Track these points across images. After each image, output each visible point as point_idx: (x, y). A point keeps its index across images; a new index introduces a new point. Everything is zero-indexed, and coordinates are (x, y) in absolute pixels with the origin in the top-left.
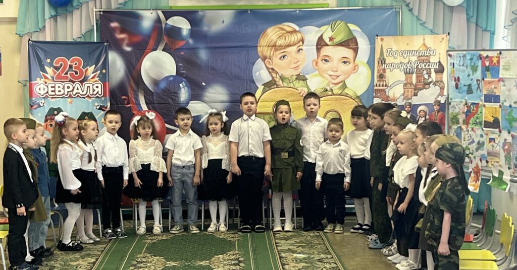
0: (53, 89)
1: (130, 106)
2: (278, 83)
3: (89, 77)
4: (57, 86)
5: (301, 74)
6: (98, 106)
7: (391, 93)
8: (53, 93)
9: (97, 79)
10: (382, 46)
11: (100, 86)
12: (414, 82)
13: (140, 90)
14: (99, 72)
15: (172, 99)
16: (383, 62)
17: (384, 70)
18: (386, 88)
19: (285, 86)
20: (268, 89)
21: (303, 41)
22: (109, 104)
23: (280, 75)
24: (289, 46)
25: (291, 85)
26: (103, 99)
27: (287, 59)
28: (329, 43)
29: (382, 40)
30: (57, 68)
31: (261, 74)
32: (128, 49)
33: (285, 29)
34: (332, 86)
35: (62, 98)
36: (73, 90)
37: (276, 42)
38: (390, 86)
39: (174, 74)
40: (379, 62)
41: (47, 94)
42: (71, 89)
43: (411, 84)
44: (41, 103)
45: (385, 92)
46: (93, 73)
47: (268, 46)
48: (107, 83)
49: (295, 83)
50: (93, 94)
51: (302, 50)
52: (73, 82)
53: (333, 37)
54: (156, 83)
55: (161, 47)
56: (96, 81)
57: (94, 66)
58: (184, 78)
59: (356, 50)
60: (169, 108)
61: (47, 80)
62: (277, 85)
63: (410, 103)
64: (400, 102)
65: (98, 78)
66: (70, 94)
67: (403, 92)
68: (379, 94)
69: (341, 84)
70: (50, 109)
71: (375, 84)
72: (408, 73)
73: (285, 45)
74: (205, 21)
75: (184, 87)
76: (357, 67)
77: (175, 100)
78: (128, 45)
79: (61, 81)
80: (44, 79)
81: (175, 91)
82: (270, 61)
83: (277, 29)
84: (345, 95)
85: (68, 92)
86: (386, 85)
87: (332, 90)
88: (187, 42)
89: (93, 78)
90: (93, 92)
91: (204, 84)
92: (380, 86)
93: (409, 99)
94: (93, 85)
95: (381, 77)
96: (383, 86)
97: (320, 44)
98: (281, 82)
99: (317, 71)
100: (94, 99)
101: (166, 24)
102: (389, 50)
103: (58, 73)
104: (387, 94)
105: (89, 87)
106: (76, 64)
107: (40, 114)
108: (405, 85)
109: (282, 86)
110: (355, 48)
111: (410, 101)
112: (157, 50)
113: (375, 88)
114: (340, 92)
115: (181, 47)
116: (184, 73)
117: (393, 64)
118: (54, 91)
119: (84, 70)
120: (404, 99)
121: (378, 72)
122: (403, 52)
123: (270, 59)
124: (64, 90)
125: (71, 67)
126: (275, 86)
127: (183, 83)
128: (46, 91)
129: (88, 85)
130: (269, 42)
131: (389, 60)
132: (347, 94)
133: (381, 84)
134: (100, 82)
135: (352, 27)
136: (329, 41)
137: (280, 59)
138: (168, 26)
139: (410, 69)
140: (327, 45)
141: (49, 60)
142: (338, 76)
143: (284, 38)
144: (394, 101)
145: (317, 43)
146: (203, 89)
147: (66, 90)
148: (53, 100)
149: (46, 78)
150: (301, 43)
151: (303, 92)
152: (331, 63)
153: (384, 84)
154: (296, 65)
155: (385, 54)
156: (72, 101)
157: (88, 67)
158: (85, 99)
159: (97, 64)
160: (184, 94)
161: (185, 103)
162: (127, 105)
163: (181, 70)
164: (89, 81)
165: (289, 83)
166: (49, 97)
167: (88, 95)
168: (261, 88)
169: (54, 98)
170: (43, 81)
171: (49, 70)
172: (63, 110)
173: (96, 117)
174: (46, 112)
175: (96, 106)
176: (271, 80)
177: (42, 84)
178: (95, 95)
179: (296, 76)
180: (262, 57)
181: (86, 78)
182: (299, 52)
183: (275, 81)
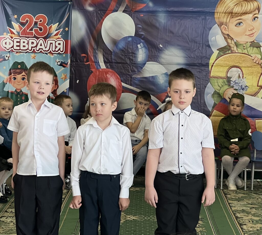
0: (18, 44)
1: (89, 64)
2: (232, 49)
3: (52, 34)
4: (22, 41)
5: (255, 41)
6: (59, 62)
8: (18, 48)
9: (59, 36)
11: (62, 43)
13: (99, 49)
14: (62, 29)
15: (129, 58)
19: (239, 52)
20: (223, 54)
21: (259, 9)
22: (69, 61)
23: (235, 41)
24: (246, 13)
25: (245, 51)
26: (64, 56)
27: (243, 26)
30: (23, 24)
31: (217, 39)
32: (90, 9)
35: (26, 52)
37: (233, 9)
39: (133, 35)
41: (12, 49)
44: (7, 56)
47: (225, 13)
48: (69, 41)
49: (249, 49)
50: (55, 51)
51: (257, 17)
54: (115, 42)
55: (122, 8)
56: (59, 38)
58: (143, 39)
60: (126, 67)
61: (13, 35)
62: (232, 51)
65: (61, 36)
66: (34, 49)
70: (14, 63)
73: (241, 12)
75: (142, 48)
77: (132, 60)
78: (91, 5)
79: (26, 37)
80: (10, 34)
81: (133, 52)
82: (226, 27)
88: (147, 6)
91: (161, 46)
98: (235, 48)
100: (56, 55)
103: (23, 28)
105: (52, 43)
106: (41, 21)
107: (4, 68)
109: (237, 52)
112: (118, 11)
115: (140, 9)
116: (142, 35)
119: (48, 27)
124: (28, 45)
125: (36, 23)
126: (230, 52)
127: (141, 44)
130: (226, 8)
134: (62, 40)
137: (236, 26)
141: (16, 16)
143: (241, 5)
146: (160, 50)
147: (31, 45)
150: (257, 12)
151: (256, 59)
154: (251, 32)
156: (35, 56)
157: (52, 24)
158: (47, 55)
159: (60, 22)
160: (141, 55)
161: (141, 63)
162: (86, 62)
163: (140, 32)
164: (52, 38)
165: (243, 50)
166: (14, 52)
167: (51, 51)
168: (216, 52)
169: (18, 53)
170: (9, 36)
171: (16, 25)
172: (26, 65)
173: (57, 73)
174: (11, 65)
175: (57, 63)
176: (226, 46)
177: (8, 39)
178: (57, 51)
179: (250, 43)
180: (218, 23)
181: (50, 35)
182: (254, 20)
183: (230, 47)
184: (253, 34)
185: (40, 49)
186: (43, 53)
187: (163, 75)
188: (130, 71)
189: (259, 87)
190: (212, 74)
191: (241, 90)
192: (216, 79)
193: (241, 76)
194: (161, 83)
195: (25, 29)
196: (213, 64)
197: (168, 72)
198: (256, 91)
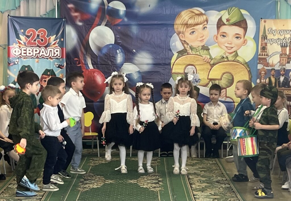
0: (25, 52)
1: (81, 66)
2: (188, 51)
3: (51, 43)
4: (28, 49)
5: (205, 45)
6: (57, 65)
7: (270, 61)
8: (25, 55)
9: (57, 45)
10: (265, 26)
11: (59, 50)
12: (288, 53)
13: (88, 54)
14: (58, 40)
15: (111, 61)
16: (265, 38)
17: (266, 44)
18: (267, 57)
19: (193, 54)
20: (181, 56)
21: (207, 21)
22: (65, 64)
23: (190, 45)
24: (197, 24)
25: (198, 53)
26: (61, 60)
27: (195, 34)
28: (226, 23)
29: (265, 22)
30: (28, 37)
31: (176, 44)
32: (80, 24)
33: (195, 12)
34: (227, 54)
35: (32, 58)
36: (39, 53)
37: (187, 21)
38: (270, 56)
39: (113, 43)
40: (262, 38)
41: (21, 55)
42: (38, 52)
43: (286, 54)
44: (16, 61)
45: (266, 59)
46: (54, 41)
47: (182, 24)
48: (64, 49)
49: (200, 51)
50: (54, 56)
51: (206, 27)
52: (40, 47)
53: (230, 19)
54: (100, 49)
55: (104, 23)
56: (56, 47)
57: (55, 35)
58: (120, 46)
59: (245, 29)
60: (108, 68)
61: (21, 45)
63: (284, 69)
64: (277, 68)
65: (58, 45)
66: (37, 56)
67: (279, 60)
68: (262, 62)
69: (234, 53)
70: (22, 67)
71: (259, 54)
72: (283, 46)
73: (194, 23)
74: (136, 5)
75: (120, 53)
76: (246, 41)
77: (113, 62)
78: (80, 21)
79: (31, 46)
80: (18, 44)
81: (114, 56)
82: (183, 35)
83: (189, 12)
84: (237, 61)
85: (36, 54)
86: (267, 55)
87: (227, 57)
88: (123, 20)
89: (54, 44)
90: (54, 54)
91: (134, 51)
92: (262, 55)
93: (283, 65)
94: (54, 50)
95: (264, 48)
96: (265, 55)
97: (220, 24)
98: (190, 51)
99: (217, 43)
100: (55, 59)
101: (108, 6)
102: (270, 29)
103: (29, 40)
104: (267, 61)
105: (51, 51)
106: (42, 34)
107: (15, 70)
108: (281, 55)
109: (191, 53)
110: (245, 27)
111: (284, 67)
112: (101, 25)
113: (259, 57)
114: (233, 60)
115: (118, 23)
116: (120, 43)
117: (272, 40)
118: (26, 53)
119: (48, 39)
120: (280, 65)
121: (261, 45)
122: (280, 31)
123: (183, 34)
124: (33, 52)
125: (38, 36)
126: (186, 54)
127: (120, 50)
128: (20, 53)
129: (51, 49)
130: (183, 21)
131: (270, 36)
132: (239, 61)
133: (263, 54)
134: (59, 48)
135: (243, 12)
136: (227, 22)
137: (190, 34)
138: (109, 8)
139: (285, 44)
140: (224, 24)
141: (22, 31)
142: (232, 48)
143: (194, 18)
144: (273, 67)
145: (218, 23)
146: (134, 54)
147: (35, 53)
148: (25, 60)
149: (20, 43)
150: (206, 23)
151: (206, 58)
152: (227, 38)
153: (266, 54)
154: (202, 39)
155: (267, 32)
156: (39, 61)
157: (51, 36)
158: (48, 59)
159: (57, 35)
160: (120, 58)
161: (120, 64)
162: (78, 64)
163: (118, 41)
164: (51, 47)
165: (196, 52)
166: (22, 58)
167: (50, 57)
168: (176, 55)
169: (25, 59)
170: (18, 46)
171: (22, 37)
172: (32, 67)
173: (56, 73)
174: (20, 68)
175: (56, 65)
176: (183, 49)
177: (17, 48)
178: (56, 57)
179: (202, 47)
180: (177, 32)
181: (49, 44)
182: (204, 29)
183: (186, 50)
184: (203, 40)
185: (42, 55)
186: (45, 58)
187: (137, 73)
188: (112, 70)
189: (209, 80)
190: (173, 71)
191: (196, 83)
192: (177, 75)
193: (195, 72)
194: (135, 79)
195: (30, 40)
196: (174, 63)
197: (140, 70)
198: (207, 83)
